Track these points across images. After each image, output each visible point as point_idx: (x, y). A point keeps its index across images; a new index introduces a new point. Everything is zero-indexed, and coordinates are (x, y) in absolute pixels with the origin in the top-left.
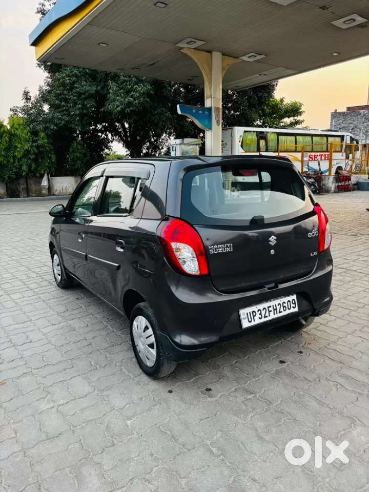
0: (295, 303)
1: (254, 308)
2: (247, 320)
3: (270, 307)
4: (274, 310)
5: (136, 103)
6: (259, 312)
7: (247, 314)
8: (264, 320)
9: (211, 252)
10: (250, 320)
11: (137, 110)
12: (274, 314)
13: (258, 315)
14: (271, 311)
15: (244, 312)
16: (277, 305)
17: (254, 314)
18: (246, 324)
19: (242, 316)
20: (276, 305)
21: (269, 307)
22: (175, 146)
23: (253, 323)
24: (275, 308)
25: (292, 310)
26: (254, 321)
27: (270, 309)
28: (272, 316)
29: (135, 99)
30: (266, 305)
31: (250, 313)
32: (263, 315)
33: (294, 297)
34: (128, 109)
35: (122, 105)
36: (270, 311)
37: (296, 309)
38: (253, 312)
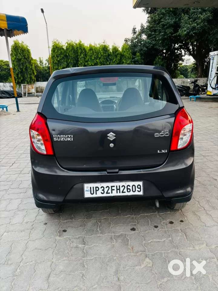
0: (140, 188)
1: (99, 185)
2: (90, 192)
3: (114, 186)
4: (117, 189)
5: (198, 28)
6: (102, 188)
7: (91, 188)
8: (105, 195)
9: (55, 139)
10: (92, 193)
11: (198, 32)
12: (117, 192)
13: (101, 190)
14: (114, 190)
15: (87, 187)
16: (121, 187)
17: (97, 189)
18: (87, 195)
19: (85, 189)
20: (119, 186)
21: (112, 187)
22: (213, 56)
23: (94, 196)
24: (118, 188)
25: (137, 193)
26: (96, 194)
27: (113, 188)
28: (114, 194)
29: (198, 25)
30: (110, 184)
31: (93, 188)
32: (106, 192)
33: (141, 183)
34: (192, 32)
35: (188, 30)
36: (112, 190)
37: (141, 193)
38: (96, 187)
